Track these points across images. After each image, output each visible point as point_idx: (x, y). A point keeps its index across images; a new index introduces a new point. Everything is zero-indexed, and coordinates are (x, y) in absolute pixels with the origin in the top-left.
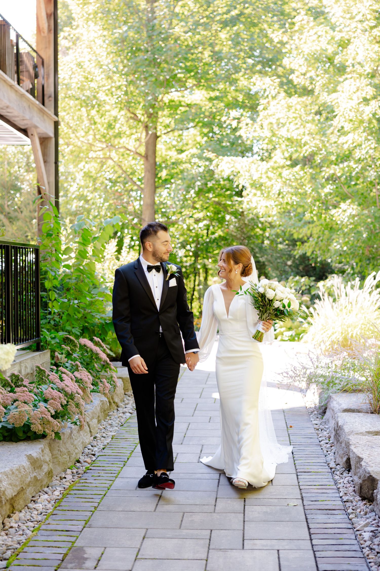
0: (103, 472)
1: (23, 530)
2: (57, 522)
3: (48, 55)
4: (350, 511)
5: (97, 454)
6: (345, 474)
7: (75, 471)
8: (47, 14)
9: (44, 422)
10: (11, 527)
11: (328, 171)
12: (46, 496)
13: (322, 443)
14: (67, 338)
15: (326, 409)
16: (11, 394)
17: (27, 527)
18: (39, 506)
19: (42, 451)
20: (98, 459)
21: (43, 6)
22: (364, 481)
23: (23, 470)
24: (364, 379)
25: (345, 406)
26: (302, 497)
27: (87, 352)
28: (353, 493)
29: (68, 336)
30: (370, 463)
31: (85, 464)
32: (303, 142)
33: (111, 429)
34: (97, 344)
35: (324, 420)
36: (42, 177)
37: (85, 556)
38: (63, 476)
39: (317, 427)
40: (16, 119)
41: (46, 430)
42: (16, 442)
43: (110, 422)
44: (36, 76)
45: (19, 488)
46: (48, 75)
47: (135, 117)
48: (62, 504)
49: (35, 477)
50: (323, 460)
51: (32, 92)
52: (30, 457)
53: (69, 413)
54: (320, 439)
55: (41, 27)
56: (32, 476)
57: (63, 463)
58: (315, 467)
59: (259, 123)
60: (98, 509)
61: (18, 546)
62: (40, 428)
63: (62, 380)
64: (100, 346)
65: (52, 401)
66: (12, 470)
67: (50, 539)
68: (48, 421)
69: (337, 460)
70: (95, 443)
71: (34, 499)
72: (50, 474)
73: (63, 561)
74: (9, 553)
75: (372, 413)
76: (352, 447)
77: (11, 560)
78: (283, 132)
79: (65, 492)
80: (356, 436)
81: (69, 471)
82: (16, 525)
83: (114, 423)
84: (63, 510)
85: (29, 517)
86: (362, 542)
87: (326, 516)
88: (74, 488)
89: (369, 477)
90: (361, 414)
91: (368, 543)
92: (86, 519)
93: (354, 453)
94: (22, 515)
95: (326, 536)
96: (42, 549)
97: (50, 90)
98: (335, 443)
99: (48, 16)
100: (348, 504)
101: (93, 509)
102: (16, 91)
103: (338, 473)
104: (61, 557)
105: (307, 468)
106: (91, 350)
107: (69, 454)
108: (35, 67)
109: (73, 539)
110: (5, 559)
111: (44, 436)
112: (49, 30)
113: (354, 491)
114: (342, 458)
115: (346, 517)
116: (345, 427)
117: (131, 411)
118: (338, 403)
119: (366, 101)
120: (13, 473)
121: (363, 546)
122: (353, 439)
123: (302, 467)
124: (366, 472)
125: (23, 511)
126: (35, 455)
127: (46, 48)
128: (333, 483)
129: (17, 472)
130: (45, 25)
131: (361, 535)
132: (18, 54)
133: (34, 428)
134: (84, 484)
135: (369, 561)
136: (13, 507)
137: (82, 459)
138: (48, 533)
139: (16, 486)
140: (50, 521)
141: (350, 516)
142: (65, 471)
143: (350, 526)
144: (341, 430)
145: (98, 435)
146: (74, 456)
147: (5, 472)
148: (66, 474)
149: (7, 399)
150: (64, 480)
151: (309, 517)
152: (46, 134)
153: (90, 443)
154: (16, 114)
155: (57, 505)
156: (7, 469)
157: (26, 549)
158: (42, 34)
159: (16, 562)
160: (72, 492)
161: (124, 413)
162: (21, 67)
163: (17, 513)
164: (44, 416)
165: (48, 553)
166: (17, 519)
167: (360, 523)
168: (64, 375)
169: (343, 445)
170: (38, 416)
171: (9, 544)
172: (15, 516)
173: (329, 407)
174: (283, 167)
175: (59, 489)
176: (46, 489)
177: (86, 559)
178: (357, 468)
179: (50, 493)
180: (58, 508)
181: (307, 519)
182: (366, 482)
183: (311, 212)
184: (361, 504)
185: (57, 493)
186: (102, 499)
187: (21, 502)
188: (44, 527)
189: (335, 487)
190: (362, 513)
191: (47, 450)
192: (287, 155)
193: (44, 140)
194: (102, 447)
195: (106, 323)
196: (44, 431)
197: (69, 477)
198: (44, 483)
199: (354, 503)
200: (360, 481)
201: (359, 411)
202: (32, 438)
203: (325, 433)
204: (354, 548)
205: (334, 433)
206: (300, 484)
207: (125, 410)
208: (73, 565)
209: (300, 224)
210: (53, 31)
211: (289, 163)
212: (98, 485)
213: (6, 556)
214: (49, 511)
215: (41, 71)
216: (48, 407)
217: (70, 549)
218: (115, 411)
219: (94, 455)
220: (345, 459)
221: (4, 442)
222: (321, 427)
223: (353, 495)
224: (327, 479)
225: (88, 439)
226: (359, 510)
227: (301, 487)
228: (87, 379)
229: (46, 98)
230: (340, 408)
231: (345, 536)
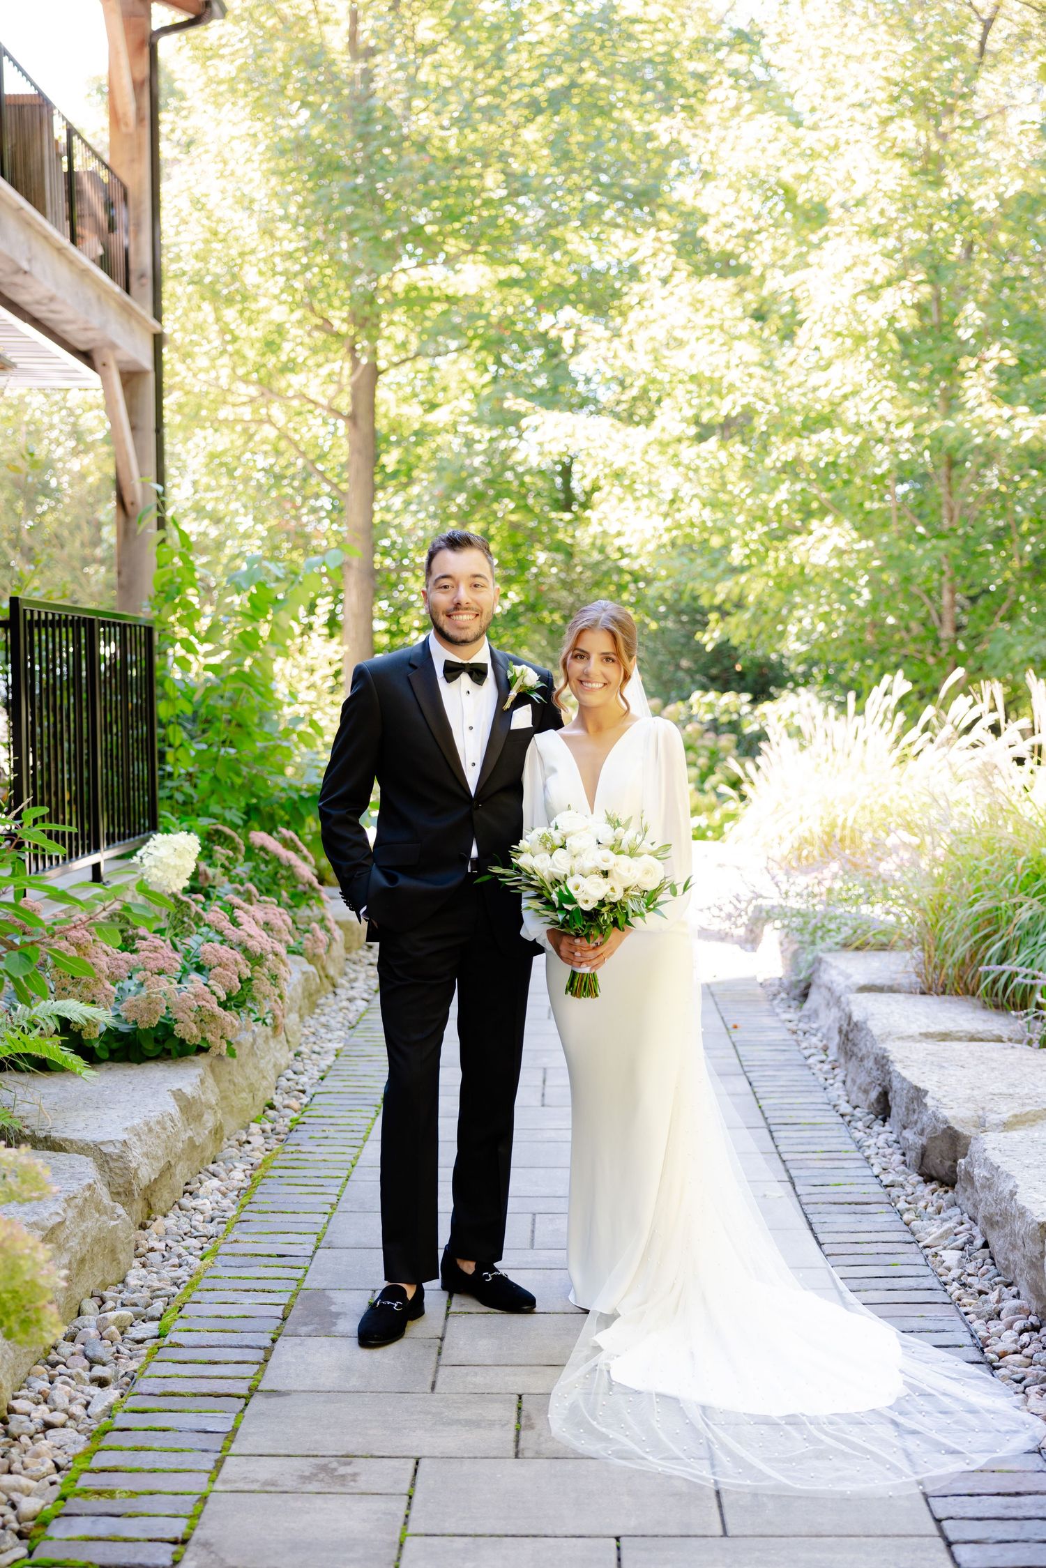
0: (332, 1129)
1: (179, 1256)
2: (255, 1238)
3: (137, 178)
4: (902, 1205)
5: (310, 1091)
6: (877, 1127)
7: (268, 1127)
8: (134, 82)
9: (203, 1018)
10: (152, 1250)
11: (783, 451)
12: (215, 1182)
13: (811, 1061)
14: (217, 832)
15: (808, 986)
16: (126, 954)
17: (187, 1248)
18: (205, 1204)
19: (202, 1082)
20: (316, 1100)
21: (124, 61)
22: (932, 1139)
23: (169, 1124)
24: (891, 918)
25: (863, 980)
26: (791, 1178)
27: (267, 863)
28: (902, 1167)
29: (220, 827)
30: (944, 1100)
31: (288, 1111)
32: (725, 384)
33: (329, 1036)
34: (287, 844)
35: (805, 1012)
36: (128, 464)
37: (333, 1309)
38: (244, 1138)
39: (792, 1026)
40: (68, 328)
41: (208, 1035)
42: (139, 1063)
43: (323, 1019)
44: (112, 227)
45: (163, 1163)
46: (138, 225)
47: (326, 327)
48: (257, 1198)
49: (190, 1138)
50: (820, 1097)
51: (105, 262)
52: (178, 1095)
53: (253, 999)
54: (807, 1053)
55: (120, 111)
56: (184, 1136)
57: (241, 1110)
58: (807, 1113)
59: (626, 339)
60: (340, 1208)
61: (174, 1289)
62: (195, 1031)
63: (235, 922)
64: (297, 850)
65: (219, 970)
66: (147, 1124)
67: (245, 1273)
68: (213, 1016)
69: (853, 1097)
70: (299, 1066)
71: (189, 1188)
72: (217, 1132)
73: (284, 1319)
74: (159, 1305)
75: (923, 993)
76: (898, 1067)
77: (166, 1320)
78: (679, 360)
79: (256, 1174)
80: (899, 1043)
81: (255, 1128)
82: (162, 1246)
83: (333, 1023)
84: (260, 1212)
85: (187, 1228)
86: (940, 1270)
87: (853, 1218)
88: (276, 1164)
89: (944, 1131)
90: (900, 997)
91: (956, 1273)
92: (319, 1229)
93: (904, 1079)
94: (170, 1222)
95: (860, 1260)
96: (233, 1297)
97: (141, 261)
98: (842, 1060)
99: (137, 86)
100: (895, 1192)
101: (328, 1209)
102: (71, 262)
103: (860, 1125)
104: (279, 1312)
105: (790, 1116)
106: (277, 859)
107: (252, 1089)
108: (109, 205)
109: (299, 1274)
110: (152, 1319)
111: (201, 1050)
112: (140, 120)
113: (904, 1163)
114: (866, 1092)
115: (897, 1217)
116: (870, 1024)
117: (366, 996)
118: (841, 973)
119: (873, 291)
120: (150, 1130)
121: (944, 1279)
122: (896, 1051)
123: (778, 1113)
124: (937, 1120)
125: (171, 1214)
126: (188, 1090)
127: (132, 161)
128: (853, 1147)
129: (157, 1128)
130: (128, 105)
131: (936, 1254)
132: (71, 176)
133: (180, 1031)
134: (295, 1156)
135: (964, 1310)
136: (150, 1206)
137: (278, 1100)
138: (239, 1261)
139: (156, 1158)
140: (236, 1234)
141: (906, 1217)
142: (247, 1128)
143: (909, 1238)
144: (860, 1030)
145: (303, 1049)
146: (260, 1094)
147: (133, 1128)
148: (249, 1135)
149: (119, 967)
150: (248, 1147)
151: (814, 1219)
152: (135, 362)
153: (288, 1067)
154: (69, 315)
155: (245, 1200)
156: (137, 1121)
157: (197, 1296)
158: (123, 129)
159: (180, 1324)
160: (272, 1173)
161: (350, 1000)
162: (77, 208)
163: (160, 1218)
165: (248, 1303)
166: (162, 1231)
167: (931, 1230)
168: (238, 913)
169: (869, 1063)
170: (189, 1003)
171: (156, 1284)
172: (159, 1225)
173: (817, 981)
174: (679, 441)
175: (241, 1166)
176: (212, 1167)
177: (337, 1315)
178: (910, 1111)
179: (223, 1175)
180: (248, 1207)
181: (810, 1224)
182: (938, 1142)
183: (747, 545)
184: (925, 1190)
185: (238, 1175)
186: (344, 1186)
187: (166, 1195)
188: (226, 1248)
189: (859, 1155)
190: (930, 1209)
191: (210, 1081)
192: (689, 413)
193: (130, 378)
194: (317, 1075)
195: (302, 798)
196: (204, 1039)
197: (258, 1140)
198: (208, 1153)
199: (909, 1190)
200: (923, 1141)
201: (891, 989)
202: (174, 1053)
203: (814, 1040)
204: (926, 1283)
205: (836, 1039)
206: (781, 1148)
207: (352, 993)
208: (311, 1328)
209: (713, 573)
210: (147, 122)
211: (693, 430)
212: (327, 1157)
213: (152, 1311)
214: (229, 1214)
215: (121, 215)
216: (211, 982)
217: (295, 1295)
218: (331, 996)
219: (303, 1092)
220: (874, 1095)
221: (110, 1064)
222: (803, 1026)
223: (904, 1172)
224: (837, 1138)
225: (286, 1057)
226: (922, 1204)
227: (785, 1157)
228: (280, 923)
229: (133, 279)
230: (849, 982)
231: (902, 1258)
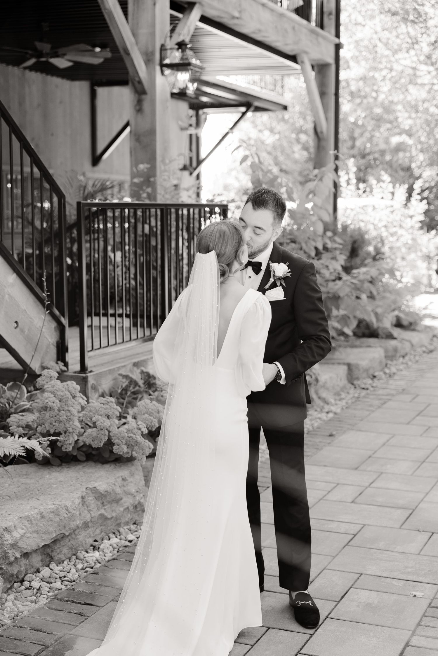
41: (134, 453)
42: (103, 463)
52: (93, 491)
56: (96, 514)
62: (126, 450)
72: (138, 508)
126: (103, 487)
133: (117, 450)
164: (132, 435)
170: (124, 435)
179: (123, 535)
187: (65, 551)
191: (137, 477)
196: (131, 454)
198: (125, 520)
221: (88, 463)
